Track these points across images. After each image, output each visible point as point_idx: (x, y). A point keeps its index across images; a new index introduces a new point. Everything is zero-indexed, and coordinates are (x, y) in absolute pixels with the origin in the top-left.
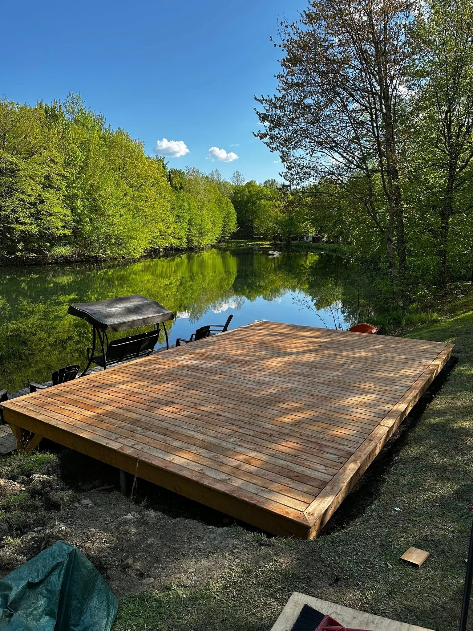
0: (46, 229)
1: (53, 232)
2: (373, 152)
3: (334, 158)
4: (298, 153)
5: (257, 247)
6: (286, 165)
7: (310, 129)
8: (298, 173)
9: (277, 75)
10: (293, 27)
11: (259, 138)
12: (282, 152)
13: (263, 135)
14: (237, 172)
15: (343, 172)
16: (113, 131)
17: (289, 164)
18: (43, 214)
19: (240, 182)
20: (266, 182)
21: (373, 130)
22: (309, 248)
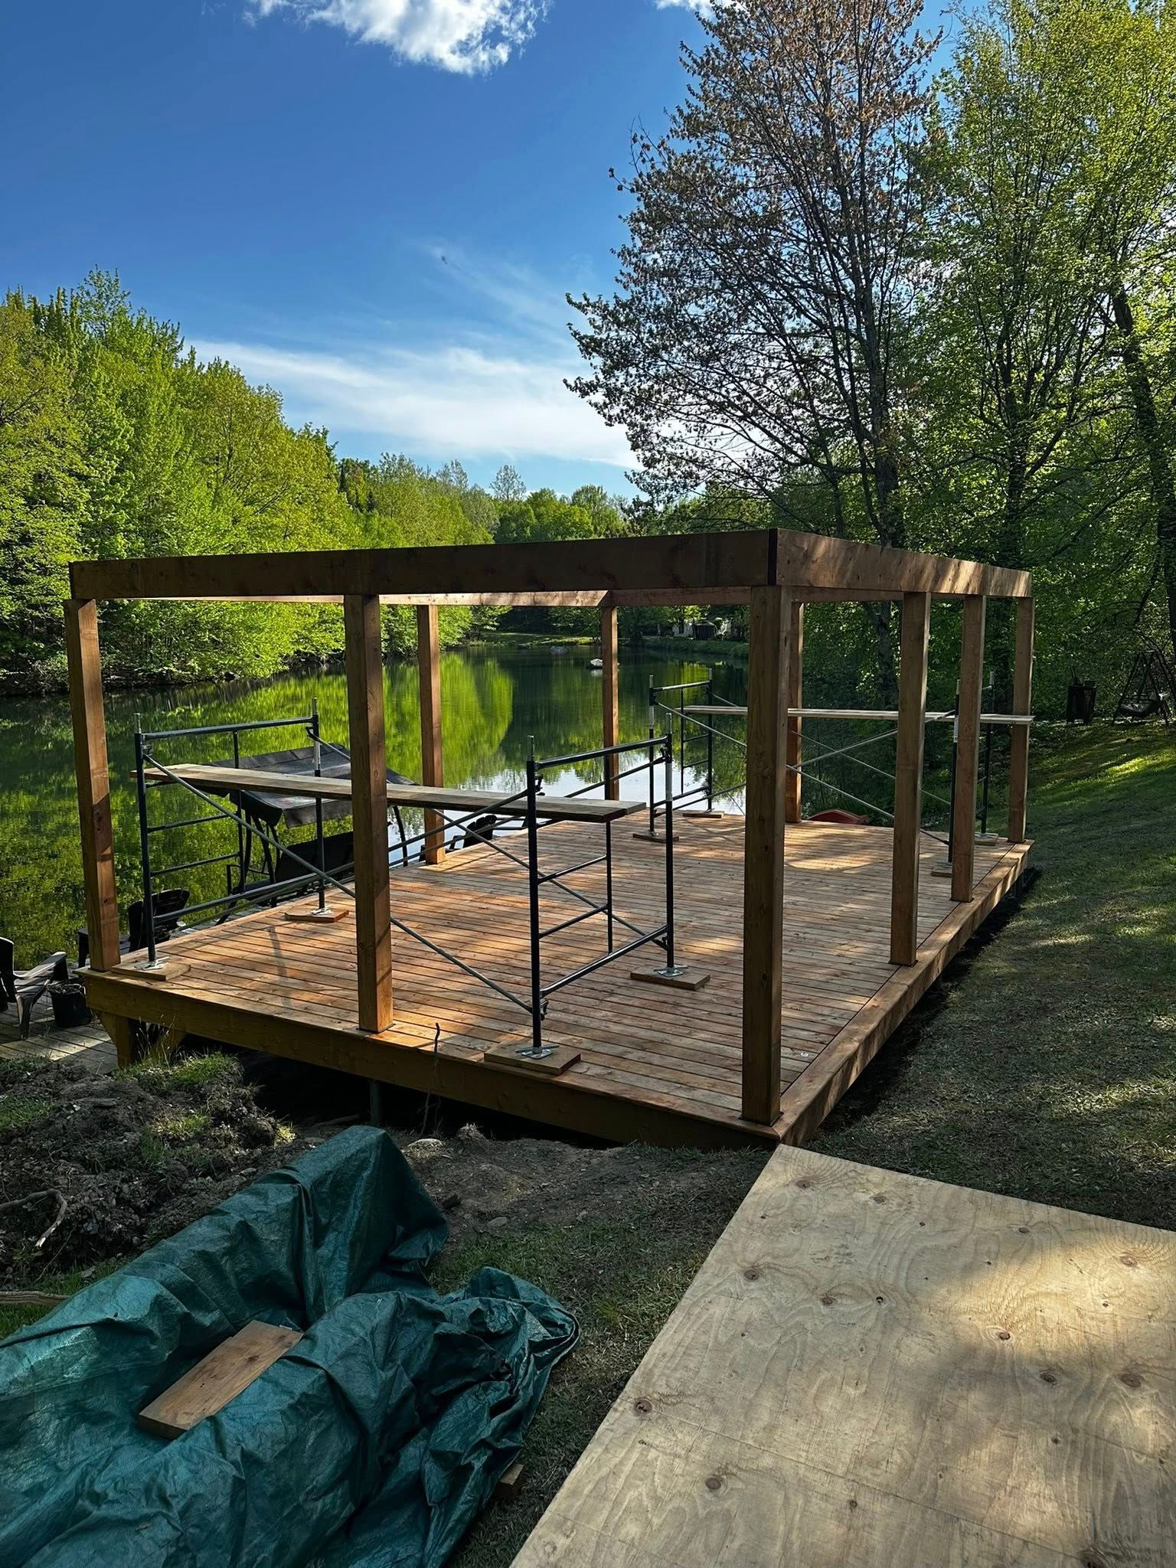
0: (35, 607)
1: (52, 615)
2: (839, 427)
3: (750, 440)
4: (670, 427)
5: (560, 650)
6: (642, 457)
7: (695, 374)
8: (670, 474)
9: (618, 250)
10: (661, 149)
11: (579, 393)
12: (632, 425)
13: (589, 388)
14: (506, 469)
15: (773, 472)
16: (201, 367)
17: (648, 454)
18: (27, 571)
19: (515, 492)
20: (578, 494)
21: (840, 377)
22: (685, 652)
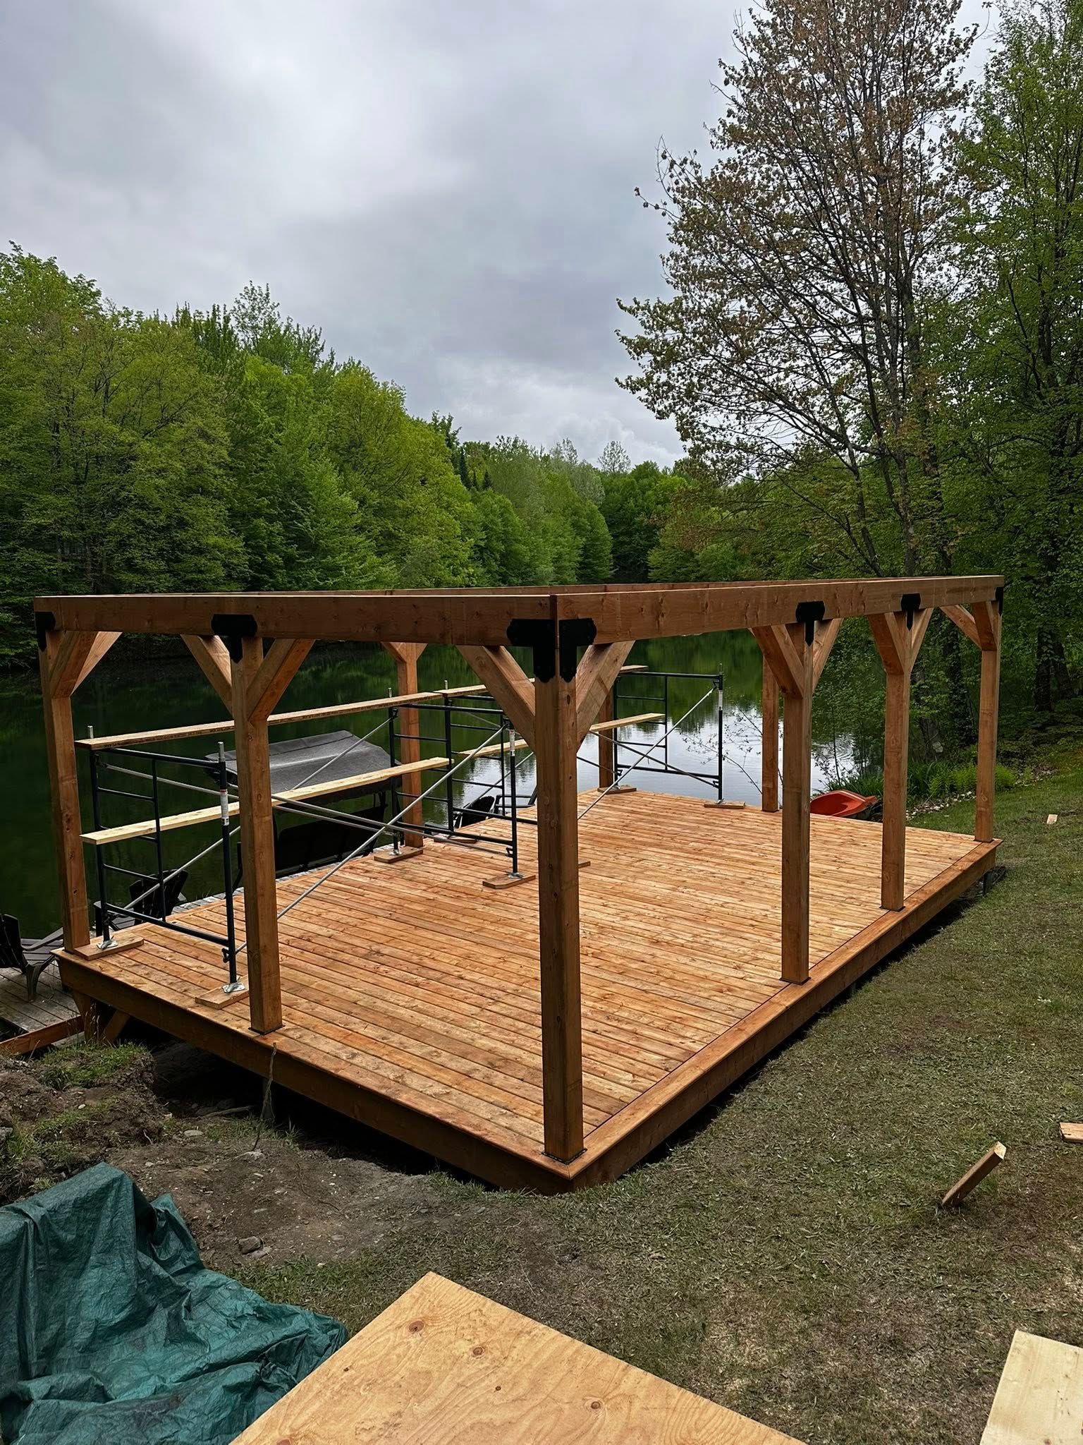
0: (190, 582)
11: (629, 390)
14: (613, 445)
16: (339, 367)
18: (184, 551)
19: (620, 466)
